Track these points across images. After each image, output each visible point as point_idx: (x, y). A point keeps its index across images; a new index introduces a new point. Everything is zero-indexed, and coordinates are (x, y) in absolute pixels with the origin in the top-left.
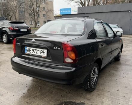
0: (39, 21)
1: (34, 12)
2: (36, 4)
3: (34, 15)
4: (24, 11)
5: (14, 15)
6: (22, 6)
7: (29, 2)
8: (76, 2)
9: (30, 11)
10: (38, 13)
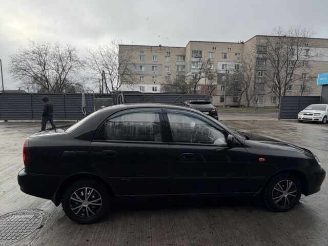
2: (286, 71)
3: (280, 88)
4: (263, 84)
6: (262, 75)
7: (273, 69)
9: (272, 82)
10: (288, 83)
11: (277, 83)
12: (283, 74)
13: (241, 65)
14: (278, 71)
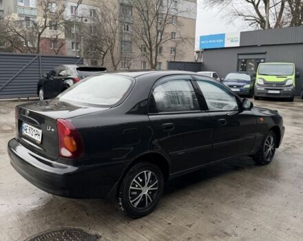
0: (160, 63)
1: (150, 43)
2: (157, 27)
3: (151, 50)
4: (131, 42)
5: (109, 51)
6: (128, 30)
7: (142, 22)
8: (247, 18)
9: (142, 41)
10: (159, 44)
11: (148, 43)
12: (153, 31)
13: (99, 10)
14: (148, 26)
